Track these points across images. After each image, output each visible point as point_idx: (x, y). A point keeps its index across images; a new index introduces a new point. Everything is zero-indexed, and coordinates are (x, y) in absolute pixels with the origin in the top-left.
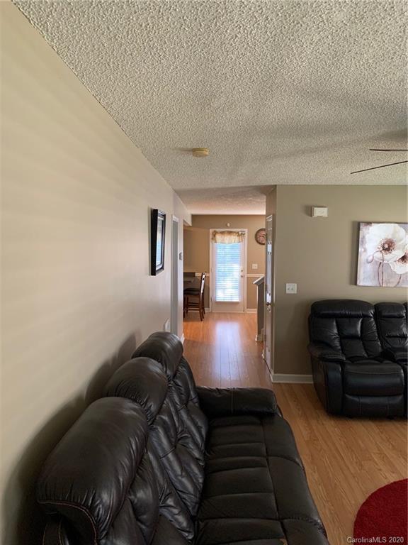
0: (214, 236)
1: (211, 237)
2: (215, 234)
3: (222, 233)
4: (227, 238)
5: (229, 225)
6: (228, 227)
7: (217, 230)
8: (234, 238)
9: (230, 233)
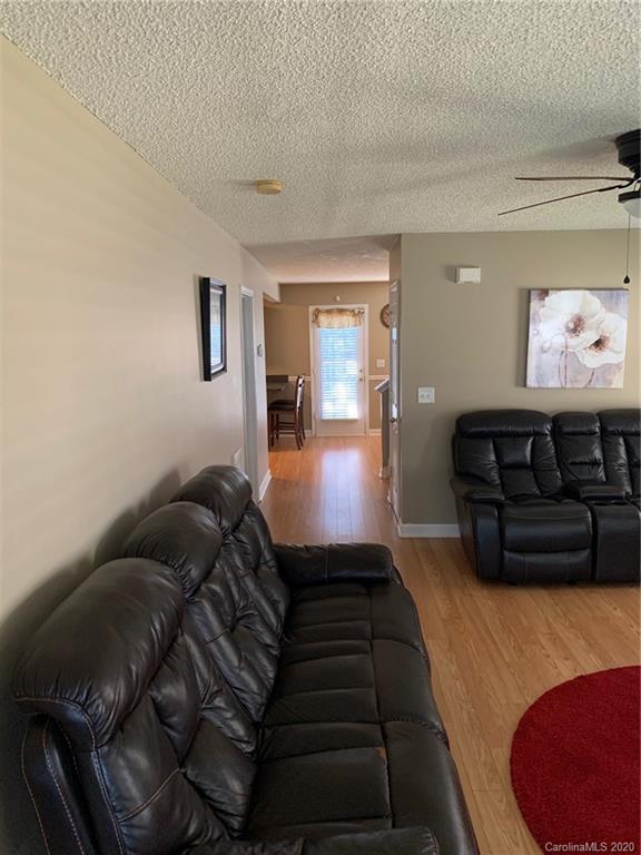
0: (317, 317)
1: (311, 319)
2: (317, 313)
3: (329, 312)
4: (336, 320)
5: (338, 298)
6: (335, 302)
7: (320, 307)
8: (347, 319)
9: (341, 311)
